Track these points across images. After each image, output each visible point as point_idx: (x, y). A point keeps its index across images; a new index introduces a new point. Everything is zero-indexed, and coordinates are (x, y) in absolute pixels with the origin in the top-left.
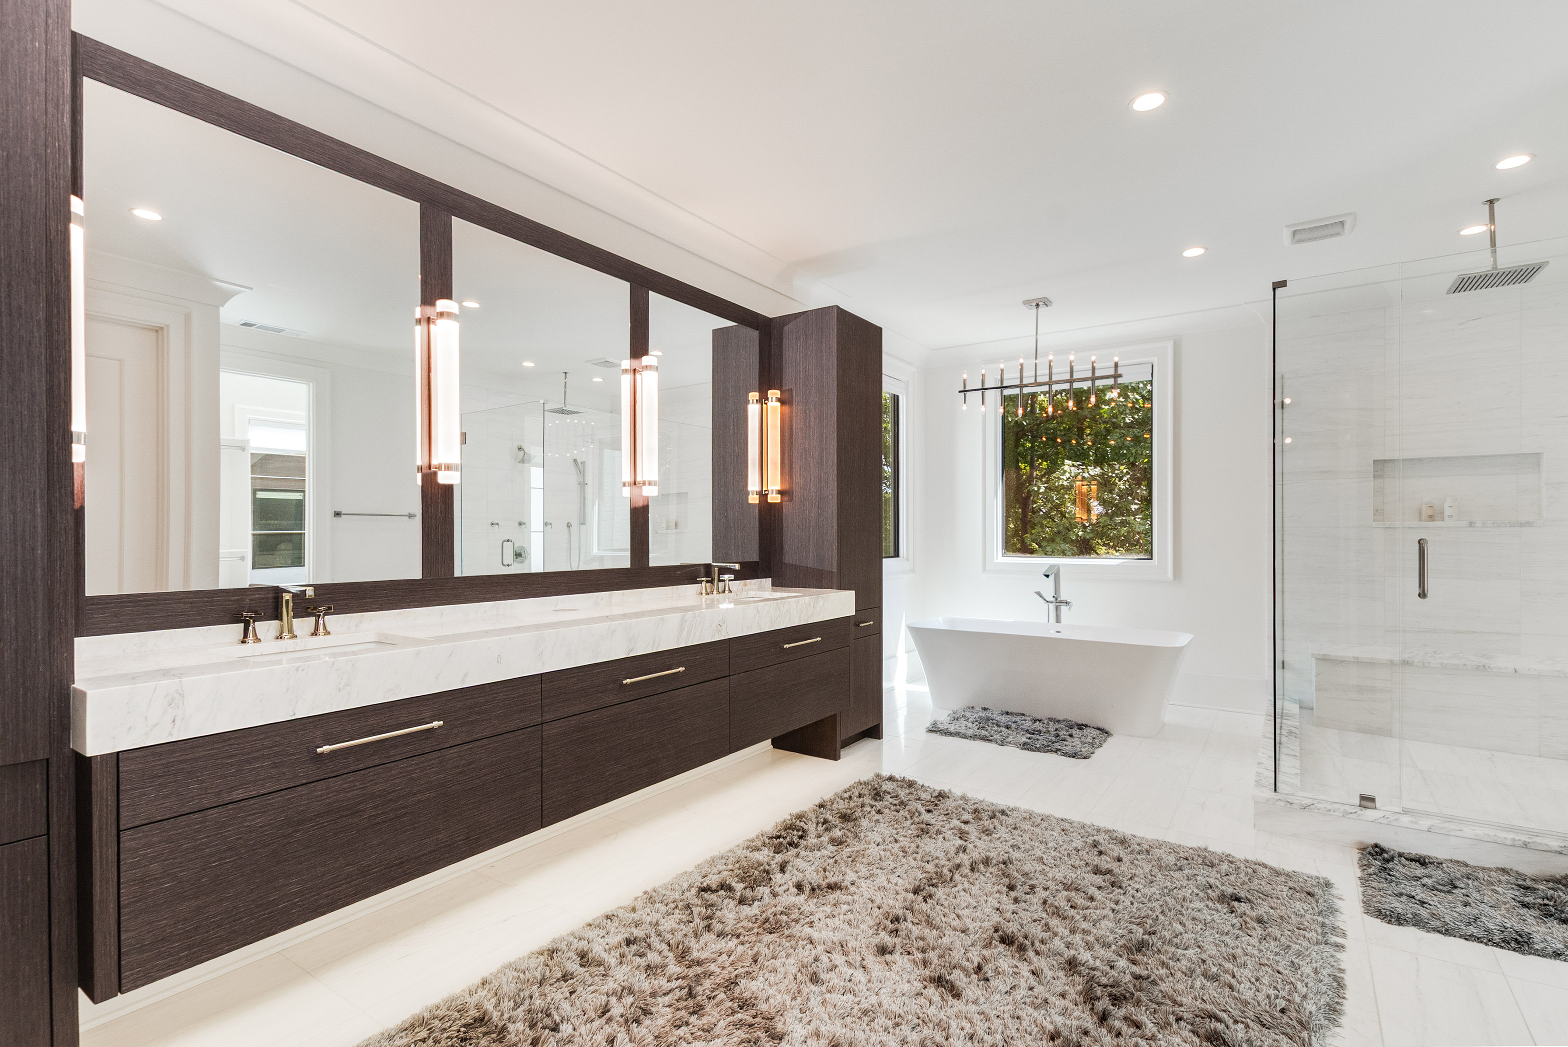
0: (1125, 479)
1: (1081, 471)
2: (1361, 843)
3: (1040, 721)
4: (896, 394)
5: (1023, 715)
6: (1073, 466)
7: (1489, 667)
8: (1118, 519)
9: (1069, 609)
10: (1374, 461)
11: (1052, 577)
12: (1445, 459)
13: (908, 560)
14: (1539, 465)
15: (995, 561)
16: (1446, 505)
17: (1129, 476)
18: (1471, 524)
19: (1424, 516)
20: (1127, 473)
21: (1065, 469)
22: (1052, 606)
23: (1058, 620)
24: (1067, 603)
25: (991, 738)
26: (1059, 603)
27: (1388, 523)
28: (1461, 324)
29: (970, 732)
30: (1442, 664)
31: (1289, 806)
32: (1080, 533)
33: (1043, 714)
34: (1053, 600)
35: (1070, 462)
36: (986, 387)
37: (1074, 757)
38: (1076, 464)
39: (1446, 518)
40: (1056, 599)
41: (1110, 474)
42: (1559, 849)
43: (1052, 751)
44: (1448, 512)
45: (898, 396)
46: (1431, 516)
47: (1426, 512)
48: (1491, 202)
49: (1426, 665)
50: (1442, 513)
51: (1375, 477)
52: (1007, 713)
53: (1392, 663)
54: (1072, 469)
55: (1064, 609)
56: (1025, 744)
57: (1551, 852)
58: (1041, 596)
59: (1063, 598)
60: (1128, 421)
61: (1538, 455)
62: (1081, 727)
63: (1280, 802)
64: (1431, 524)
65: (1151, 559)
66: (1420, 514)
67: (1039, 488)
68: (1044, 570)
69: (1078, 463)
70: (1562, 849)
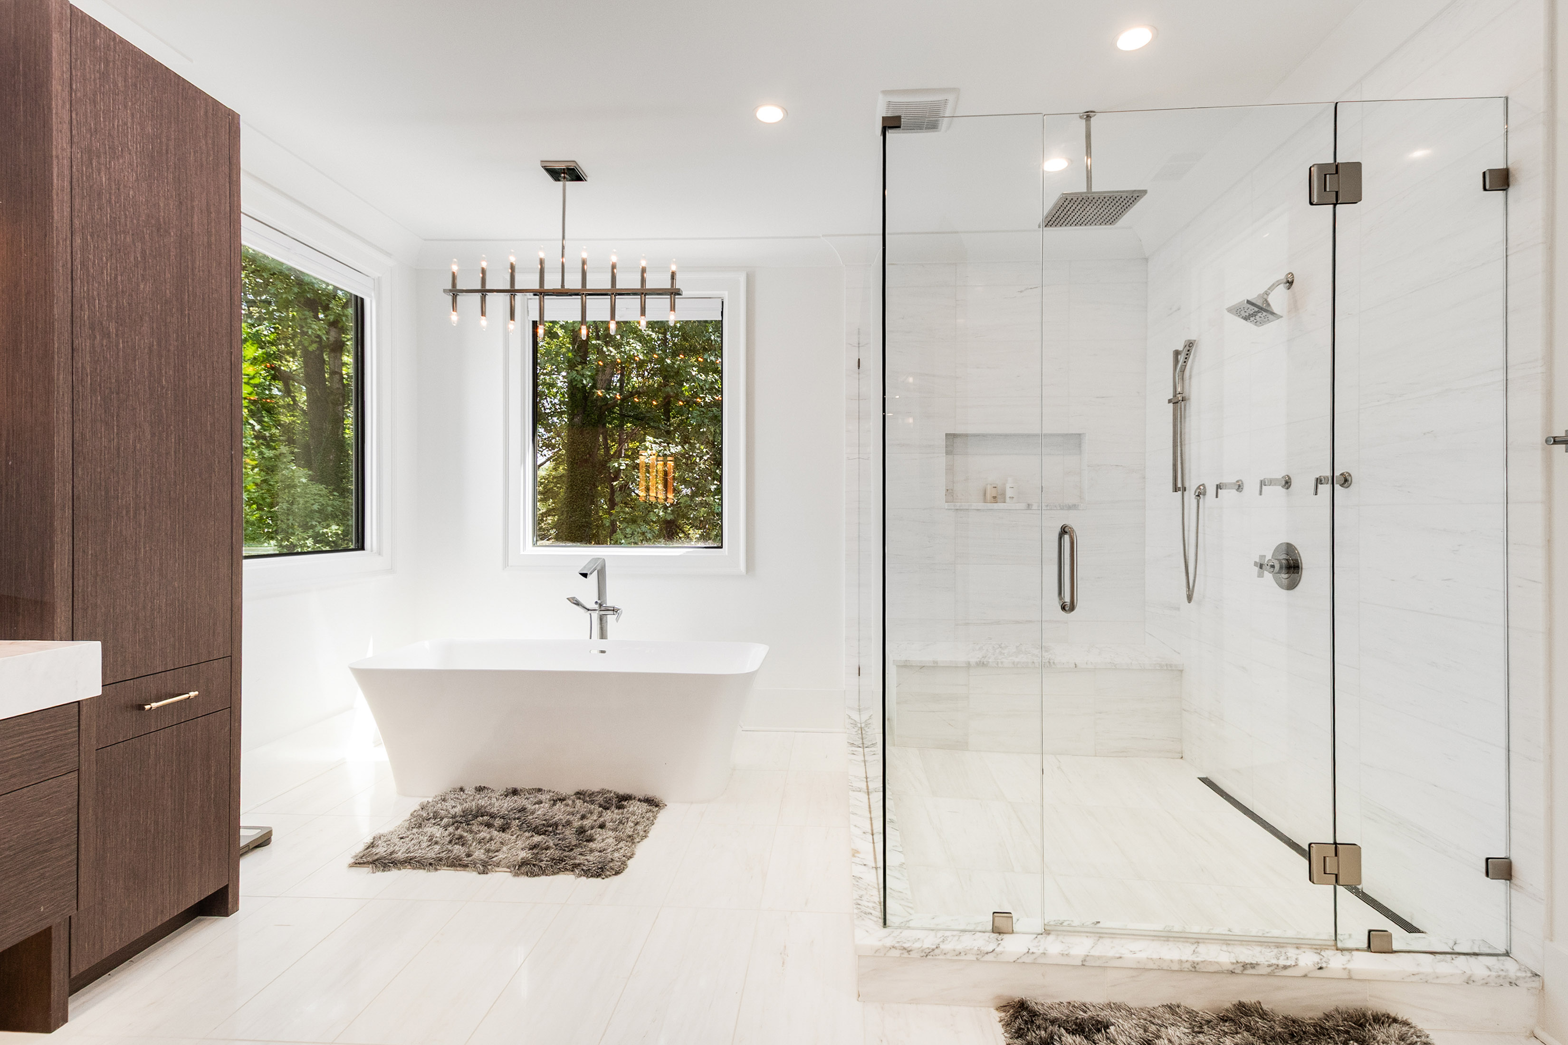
0: (705, 458)
1: (662, 448)
2: (999, 997)
3: (562, 800)
4: (360, 295)
5: (540, 790)
6: (655, 443)
7: (1054, 663)
8: (698, 499)
9: (617, 620)
10: (947, 435)
11: (593, 578)
12: (1006, 436)
13: (380, 553)
14: (1080, 446)
15: (522, 553)
16: (1008, 486)
17: (708, 456)
18: (1029, 506)
19: (989, 497)
20: (707, 453)
21: (647, 445)
22: (595, 616)
23: (603, 635)
24: (614, 610)
25: (466, 860)
26: (604, 610)
27: (958, 504)
28: (1021, 292)
29: (432, 853)
30: (1013, 663)
31: (906, 955)
32: (661, 514)
33: (567, 788)
34: (596, 607)
35: (651, 439)
36: (488, 287)
37: (598, 875)
38: (657, 441)
39: (1008, 500)
40: (601, 605)
41: (691, 453)
42: (1231, 967)
43: (566, 870)
44: (1009, 493)
45: (362, 300)
46: (995, 497)
47: (990, 492)
48: (1088, 116)
49: (1000, 665)
50: (1003, 494)
51: (947, 453)
52: (515, 792)
53: (968, 666)
54: (654, 445)
55: (611, 618)
56: (524, 863)
57: (1223, 972)
58: (578, 604)
59: (610, 603)
60: (708, 401)
61: (1079, 436)
62: (622, 800)
63: (893, 950)
64: (996, 506)
65: (721, 547)
66: (985, 494)
67: (620, 464)
68: (581, 567)
69: (660, 440)
70: (1234, 966)
